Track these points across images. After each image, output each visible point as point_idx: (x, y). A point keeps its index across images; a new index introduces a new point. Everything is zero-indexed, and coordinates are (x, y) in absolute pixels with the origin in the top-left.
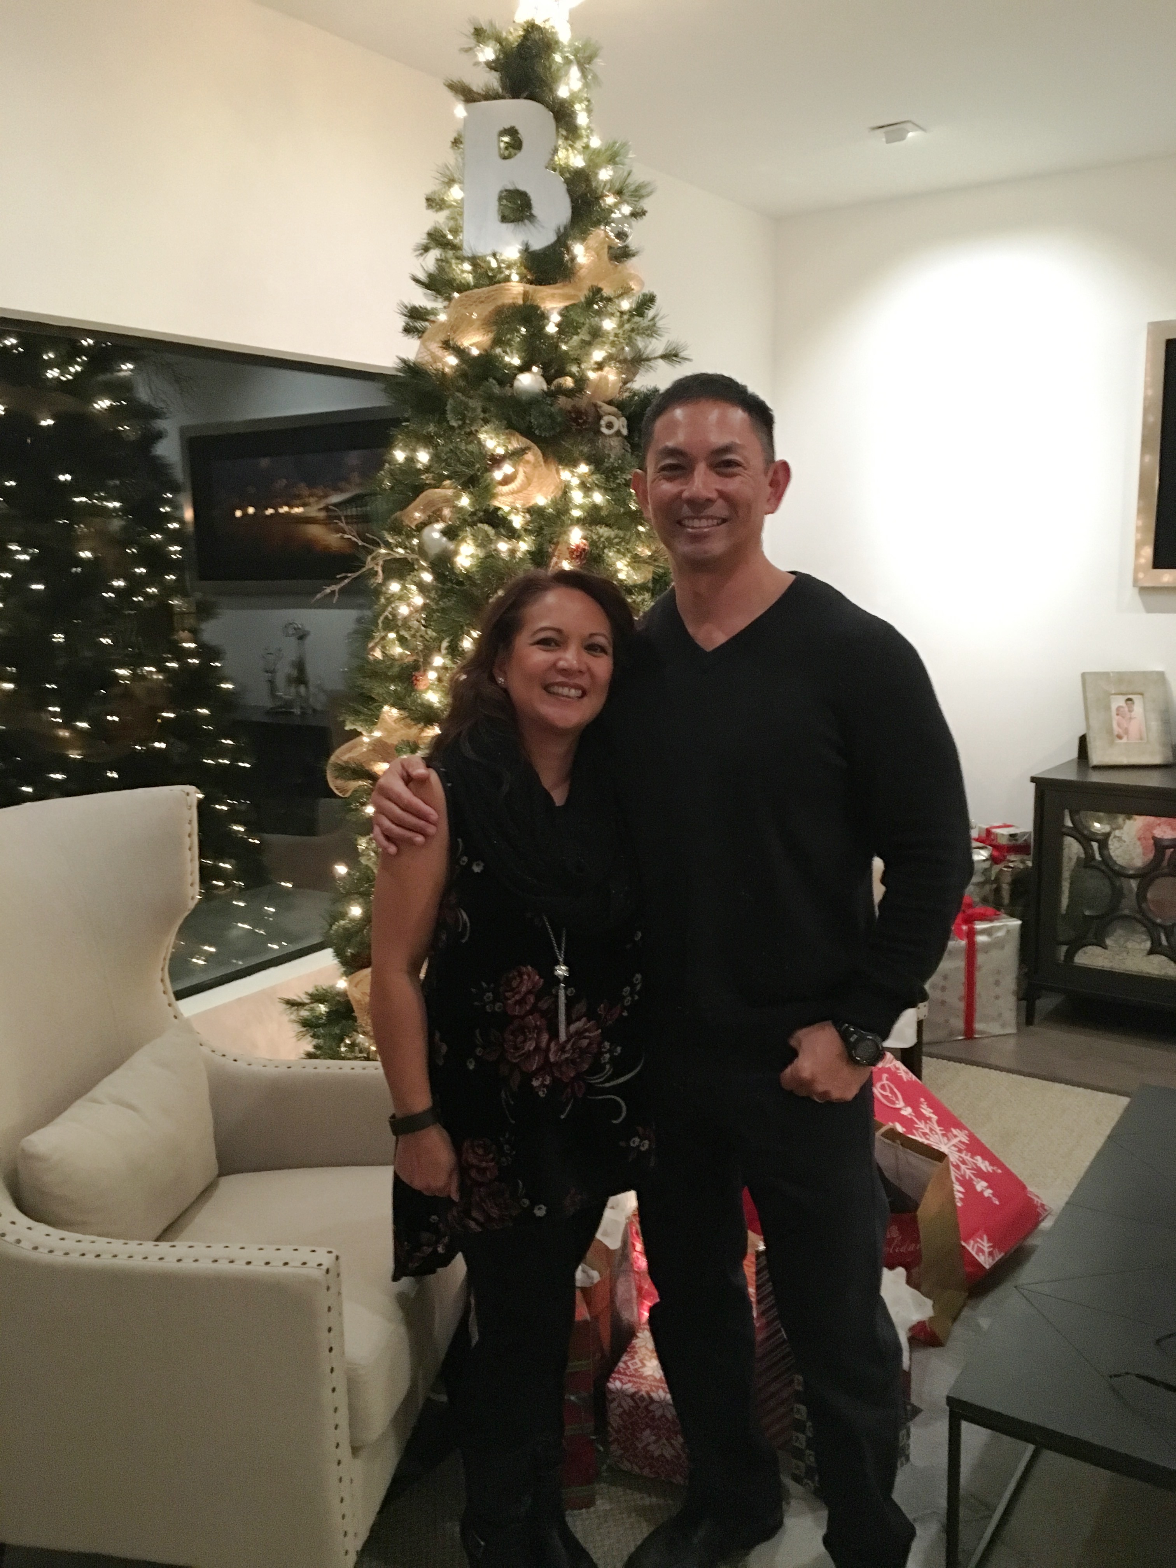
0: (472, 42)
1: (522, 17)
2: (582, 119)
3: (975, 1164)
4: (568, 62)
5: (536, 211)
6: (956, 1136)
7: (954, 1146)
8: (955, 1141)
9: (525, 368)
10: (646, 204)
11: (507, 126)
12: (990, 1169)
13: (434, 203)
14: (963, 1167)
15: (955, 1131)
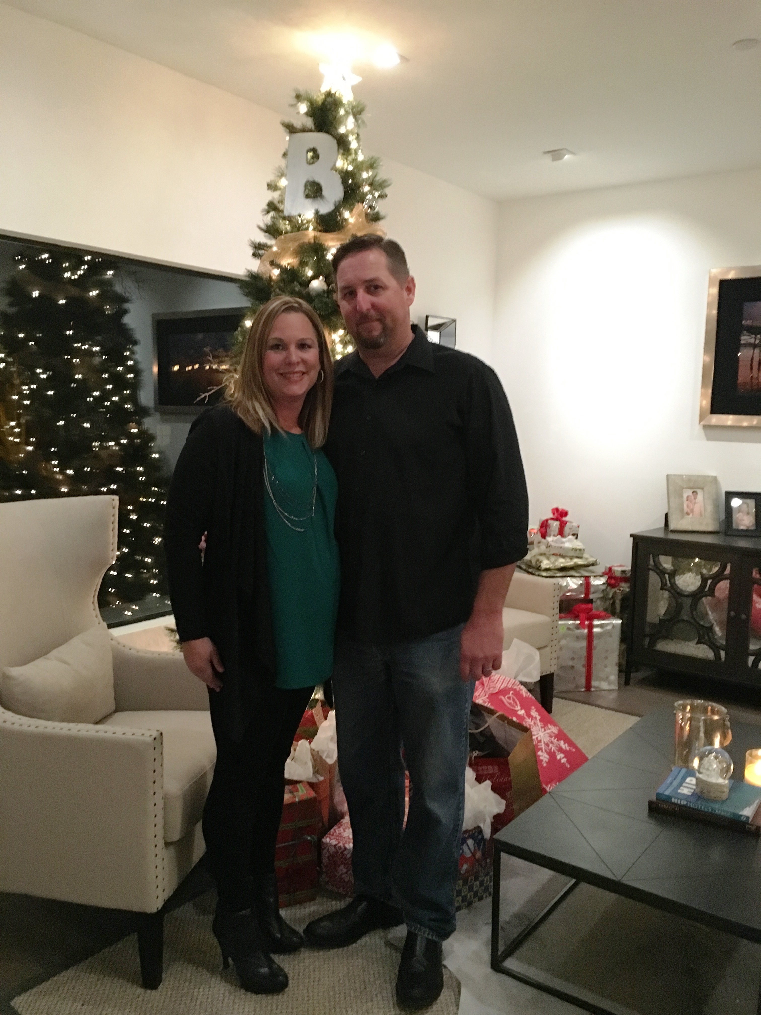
0: (294, 101)
1: (324, 89)
2: (354, 145)
3: (559, 745)
4: (347, 113)
5: (324, 192)
6: (549, 729)
7: (548, 733)
8: (548, 731)
9: (315, 277)
10: (387, 191)
11: (311, 147)
12: (568, 748)
13: (272, 187)
14: (551, 745)
15: (550, 726)
